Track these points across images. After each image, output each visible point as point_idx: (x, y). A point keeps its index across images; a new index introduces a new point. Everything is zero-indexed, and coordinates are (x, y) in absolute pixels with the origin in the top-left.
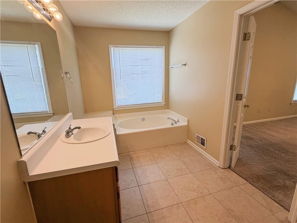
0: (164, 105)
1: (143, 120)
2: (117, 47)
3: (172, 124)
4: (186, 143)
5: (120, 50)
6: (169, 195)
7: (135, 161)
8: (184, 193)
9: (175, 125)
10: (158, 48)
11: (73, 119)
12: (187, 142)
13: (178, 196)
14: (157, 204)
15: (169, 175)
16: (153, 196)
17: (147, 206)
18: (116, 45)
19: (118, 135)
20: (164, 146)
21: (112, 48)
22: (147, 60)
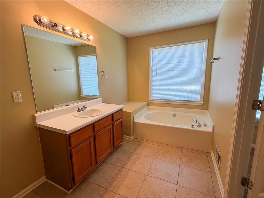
0: (202, 105)
1: (174, 116)
2: (156, 48)
3: (193, 126)
4: (208, 154)
5: (158, 51)
6: (134, 188)
7: (139, 149)
8: (146, 196)
9: (196, 128)
10: (198, 42)
11: (102, 103)
12: (211, 153)
13: (139, 195)
14: (118, 187)
15: (152, 173)
16: (122, 180)
17: (111, 184)
18: (156, 47)
19: (135, 122)
20: (178, 147)
21: (152, 50)
22: (184, 56)
